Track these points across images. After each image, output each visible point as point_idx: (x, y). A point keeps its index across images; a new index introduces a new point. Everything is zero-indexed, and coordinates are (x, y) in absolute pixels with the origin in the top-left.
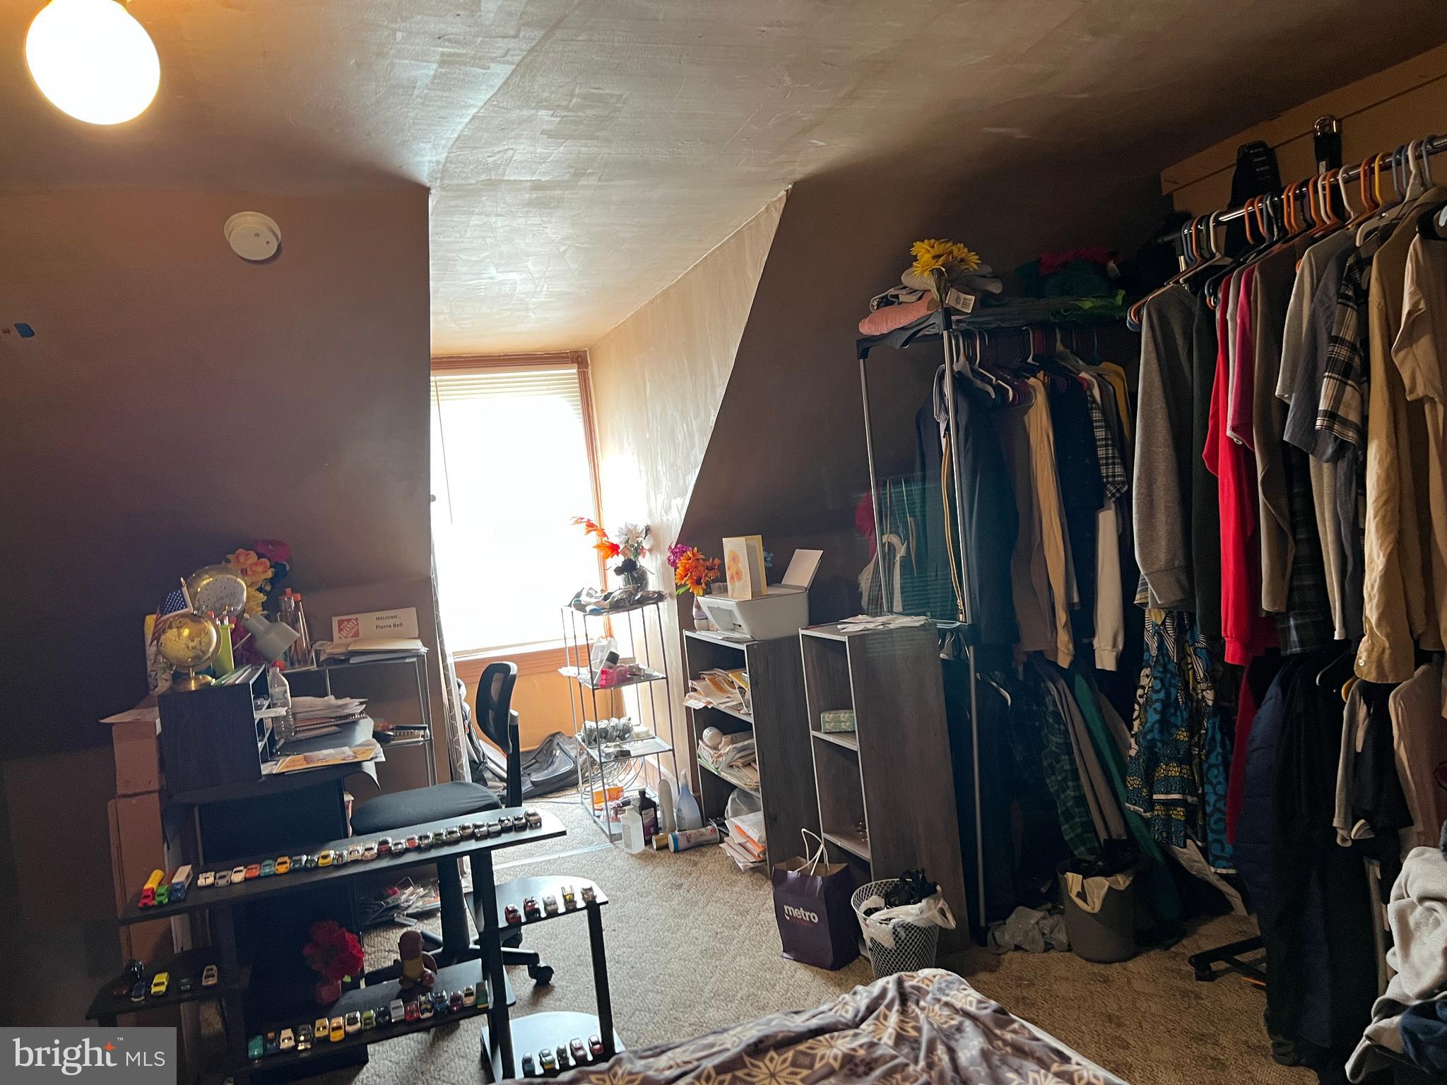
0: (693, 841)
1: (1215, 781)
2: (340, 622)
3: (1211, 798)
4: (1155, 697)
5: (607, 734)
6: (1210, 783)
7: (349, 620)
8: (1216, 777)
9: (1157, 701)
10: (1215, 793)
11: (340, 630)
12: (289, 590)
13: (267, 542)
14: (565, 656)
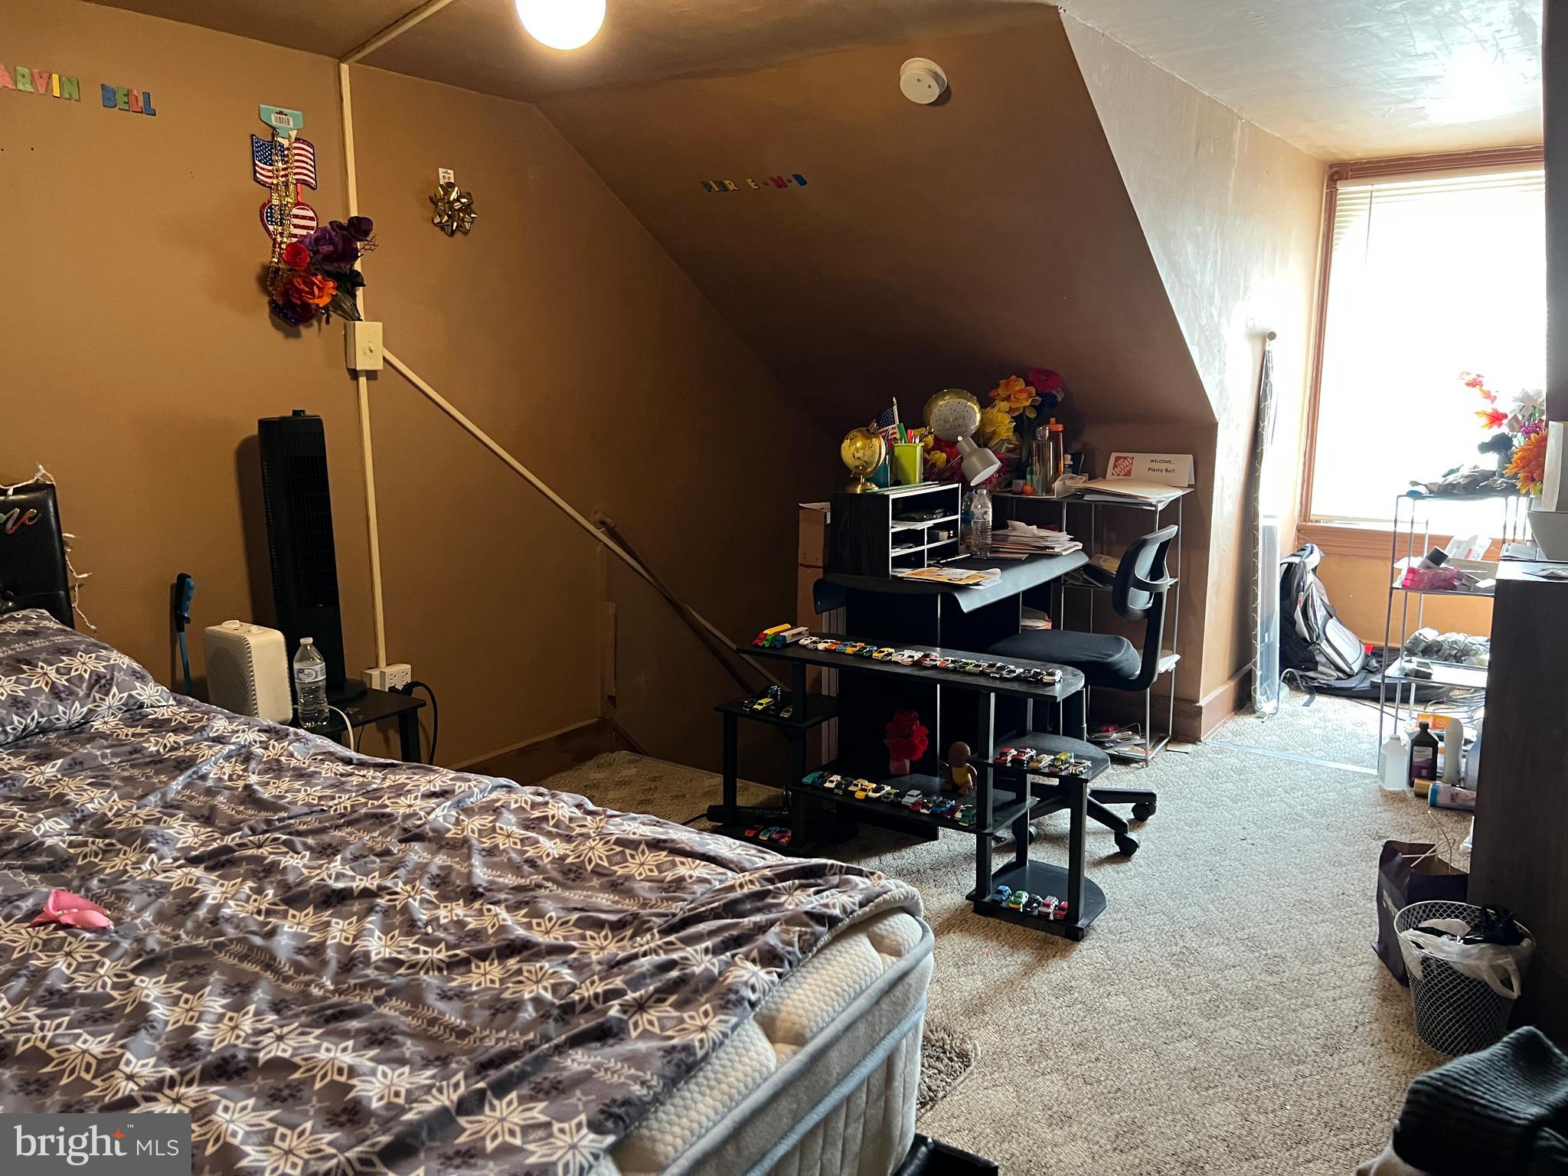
0: (1459, 802)
2: (1117, 459)
5: (1439, 650)
7: (1125, 458)
11: (1115, 466)
12: (1053, 420)
13: (1040, 371)
14: (1423, 544)
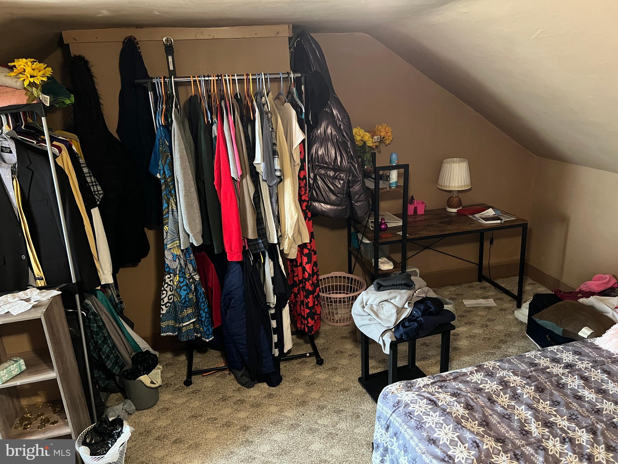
1: (203, 308)
3: (204, 315)
4: (182, 285)
6: (202, 309)
8: (203, 306)
9: (183, 286)
10: (205, 312)
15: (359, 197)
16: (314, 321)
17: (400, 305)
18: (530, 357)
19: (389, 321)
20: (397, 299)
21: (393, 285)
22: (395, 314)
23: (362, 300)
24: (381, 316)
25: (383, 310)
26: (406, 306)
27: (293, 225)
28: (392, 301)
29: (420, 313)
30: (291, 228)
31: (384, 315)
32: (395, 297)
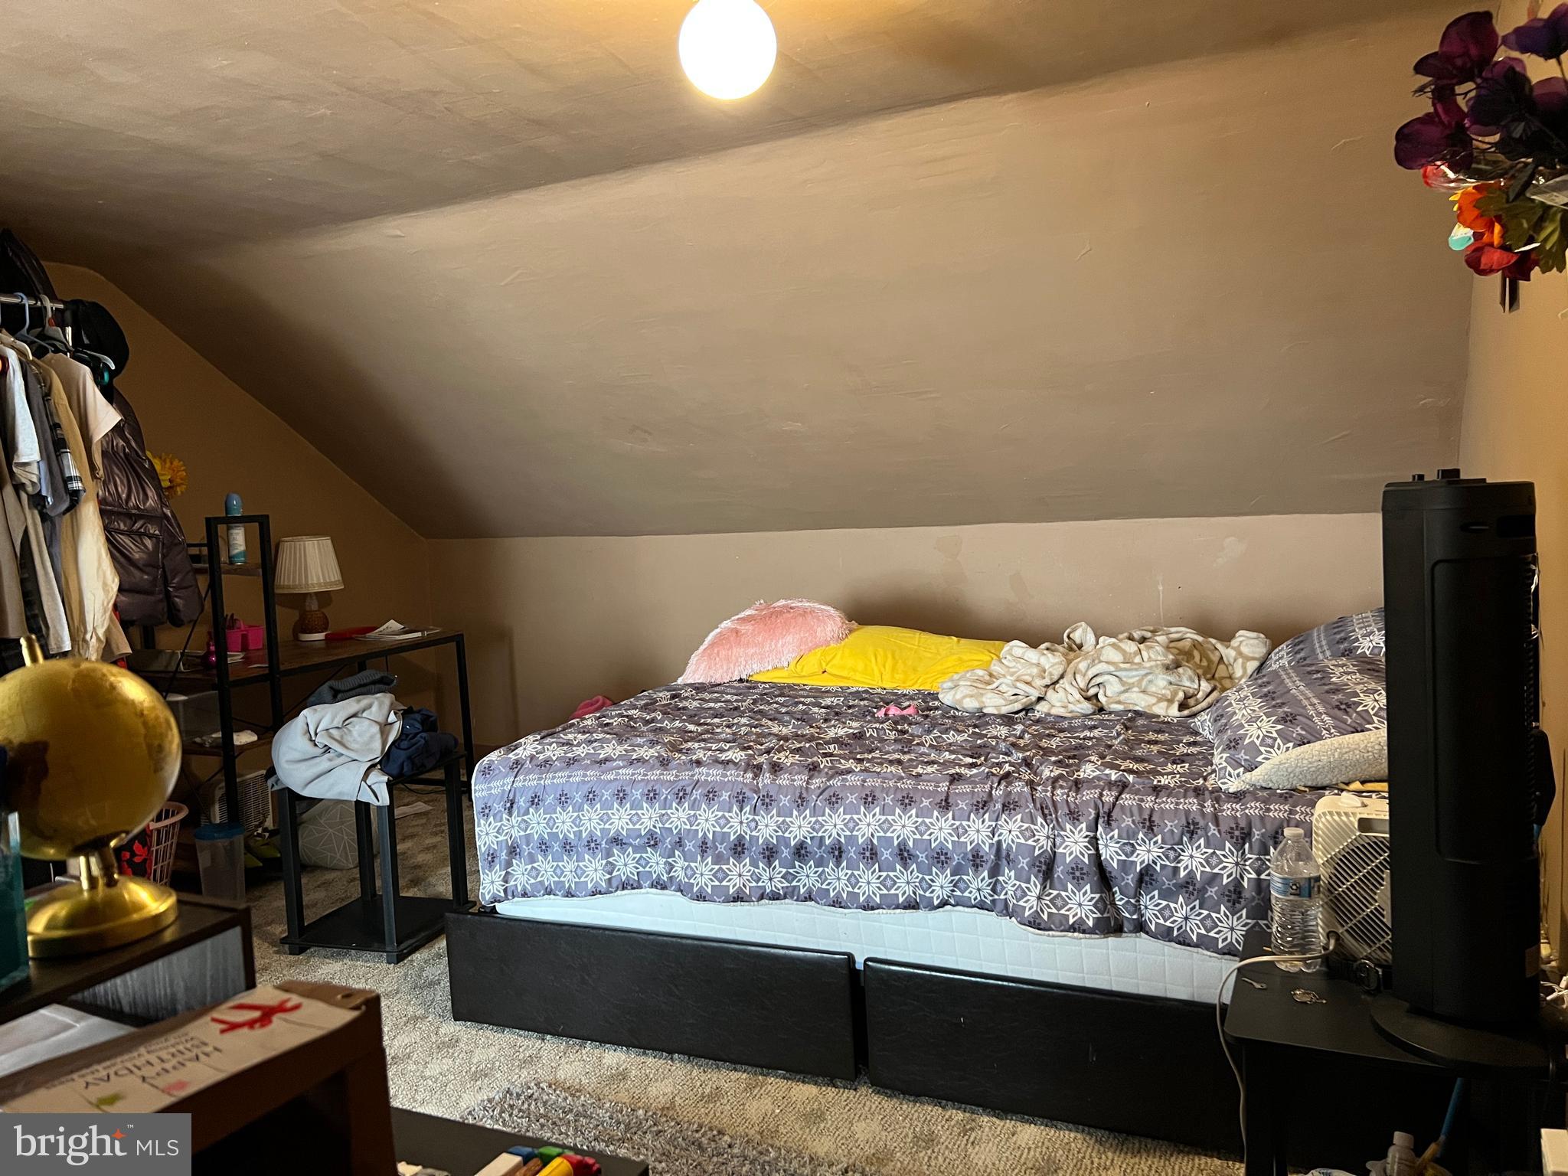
15: (182, 580)
16: (146, 848)
17: (381, 719)
18: (587, 754)
19: (370, 750)
20: (374, 708)
21: (360, 686)
22: (379, 736)
23: (306, 726)
24: (354, 746)
25: (351, 736)
26: (392, 717)
27: (108, 604)
28: (364, 715)
29: (418, 725)
30: (105, 612)
31: (357, 743)
32: (370, 706)
